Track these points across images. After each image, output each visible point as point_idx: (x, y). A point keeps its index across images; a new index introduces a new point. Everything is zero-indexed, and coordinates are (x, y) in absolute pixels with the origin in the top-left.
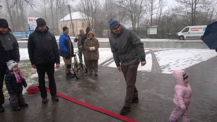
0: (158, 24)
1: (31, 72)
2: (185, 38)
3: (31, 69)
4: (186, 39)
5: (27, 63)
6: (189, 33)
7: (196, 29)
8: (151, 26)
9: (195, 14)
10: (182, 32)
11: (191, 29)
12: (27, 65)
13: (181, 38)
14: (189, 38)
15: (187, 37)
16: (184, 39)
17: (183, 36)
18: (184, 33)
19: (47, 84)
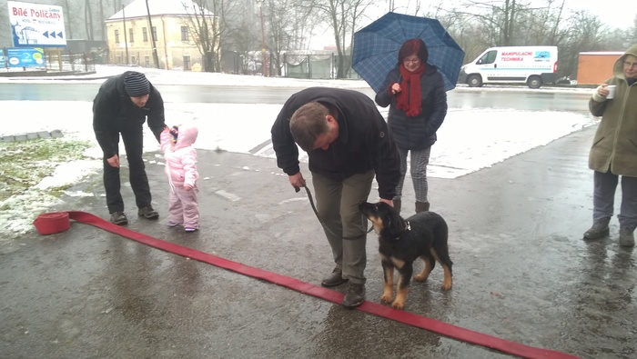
1: (36, 172)
2: (485, 80)
3: (33, 161)
4: (486, 84)
5: (20, 145)
6: (495, 66)
7: (515, 56)
9: (513, 12)
10: (478, 63)
11: (503, 54)
12: (19, 151)
13: (474, 81)
14: (495, 81)
15: (489, 79)
16: (481, 84)
17: (478, 76)
18: (483, 66)
19: (92, 206)
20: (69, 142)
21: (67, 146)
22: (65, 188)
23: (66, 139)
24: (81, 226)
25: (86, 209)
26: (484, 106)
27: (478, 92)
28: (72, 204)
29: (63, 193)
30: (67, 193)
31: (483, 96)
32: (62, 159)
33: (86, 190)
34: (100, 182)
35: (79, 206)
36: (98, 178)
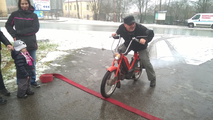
0: (167, 9)
1: (40, 55)
2: (195, 25)
4: (195, 27)
6: (199, 20)
7: (207, 17)
8: (159, 11)
10: (193, 19)
11: (203, 16)
13: (191, 26)
14: (199, 26)
15: (197, 25)
16: (193, 27)
17: (193, 24)
18: (195, 20)
19: (61, 70)
20: (52, 44)
21: (51, 45)
22: (51, 62)
23: (50, 43)
24: (57, 79)
25: (59, 72)
26: (194, 35)
27: (192, 30)
28: (53, 69)
29: (50, 64)
30: (51, 64)
31: (194, 31)
32: (49, 50)
33: (58, 64)
34: (63, 60)
35: (56, 70)
36: (62, 59)
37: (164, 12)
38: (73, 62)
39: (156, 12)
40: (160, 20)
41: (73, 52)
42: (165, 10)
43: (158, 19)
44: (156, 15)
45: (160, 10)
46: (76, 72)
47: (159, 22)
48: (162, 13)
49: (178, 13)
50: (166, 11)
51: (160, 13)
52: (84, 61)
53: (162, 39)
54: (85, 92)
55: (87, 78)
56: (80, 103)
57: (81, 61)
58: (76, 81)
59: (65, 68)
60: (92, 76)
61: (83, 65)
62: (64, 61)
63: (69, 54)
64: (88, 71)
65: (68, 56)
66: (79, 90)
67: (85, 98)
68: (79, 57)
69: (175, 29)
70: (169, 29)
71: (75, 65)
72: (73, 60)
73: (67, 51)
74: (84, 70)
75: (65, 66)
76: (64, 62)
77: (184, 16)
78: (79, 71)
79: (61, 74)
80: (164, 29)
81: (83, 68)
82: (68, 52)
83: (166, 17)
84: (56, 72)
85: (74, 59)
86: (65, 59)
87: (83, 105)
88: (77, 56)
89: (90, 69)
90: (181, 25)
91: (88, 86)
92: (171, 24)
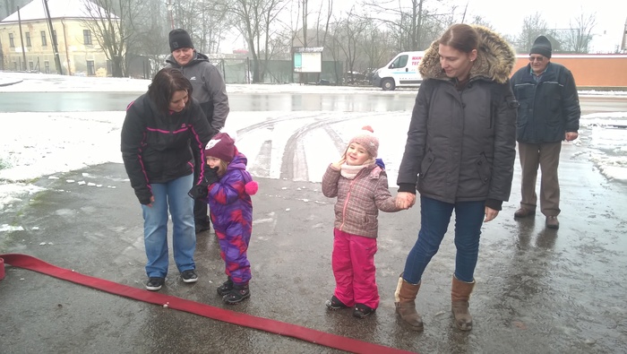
0: (323, 44)
2: (398, 84)
4: (398, 87)
6: (407, 70)
8: (303, 49)
9: (420, 18)
10: (390, 67)
11: (414, 58)
13: (388, 85)
14: (406, 84)
15: (401, 82)
16: (393, 88)
17: (391, 80)
18: (395, 70)
19: (25, 243)
24: (19, 272)
25: (20, 249)
26: (397, 109)
27: (392, 96)
31: (396, 98)
33: (13, 223)
34: (26, 211)
35: (10, 244)
36: (24, 206)
37: (315, 49)
38: (62, 212)
39: (295, 51)
40: (307, 73)
41: (57, 182)
42: (318, 46)
43: (303, 70)
44: (297, 58)
45: (305, 46)
46: (78, 244)
47: (307, 78)
48: (312, 52)
49: (352, 52)
50: (322, 48)
51: (305, 52)
52: (98, 207)
53: (318, 124)
54: (118, 298)
55: (116, 256)
56: (106, 329)
57: (88, 209)
58: (84, 269)
59: (38, 233)
60: (129, 248)
61: (97, 221)
62: (30, 214)
63: (42, 189)
64: (117, 236)
65: (40, 197)
66: (95, 293)
67: (119, 314)
68: (79, 195)
69: (349, 97)
70: (334, 97)
71: (69, 221)
72: (62, 208)
73: (34, 182)
74: (101, 235)
75: (37, 228)
76: (31, 217)
77: (368, 59)
78: (85, 240)
79: (29, 253)
80: (321, 96)
81: (98, 227)
82: (39, 185)
83: (323, 63)
84: (11, 249)
85: (64, 202)
86: (34, 205)
87: (116, 334)
88: (73, 194)
89: (120, 229)
90: (363, 84)
91: (122, 278)
92: (338, 83)
